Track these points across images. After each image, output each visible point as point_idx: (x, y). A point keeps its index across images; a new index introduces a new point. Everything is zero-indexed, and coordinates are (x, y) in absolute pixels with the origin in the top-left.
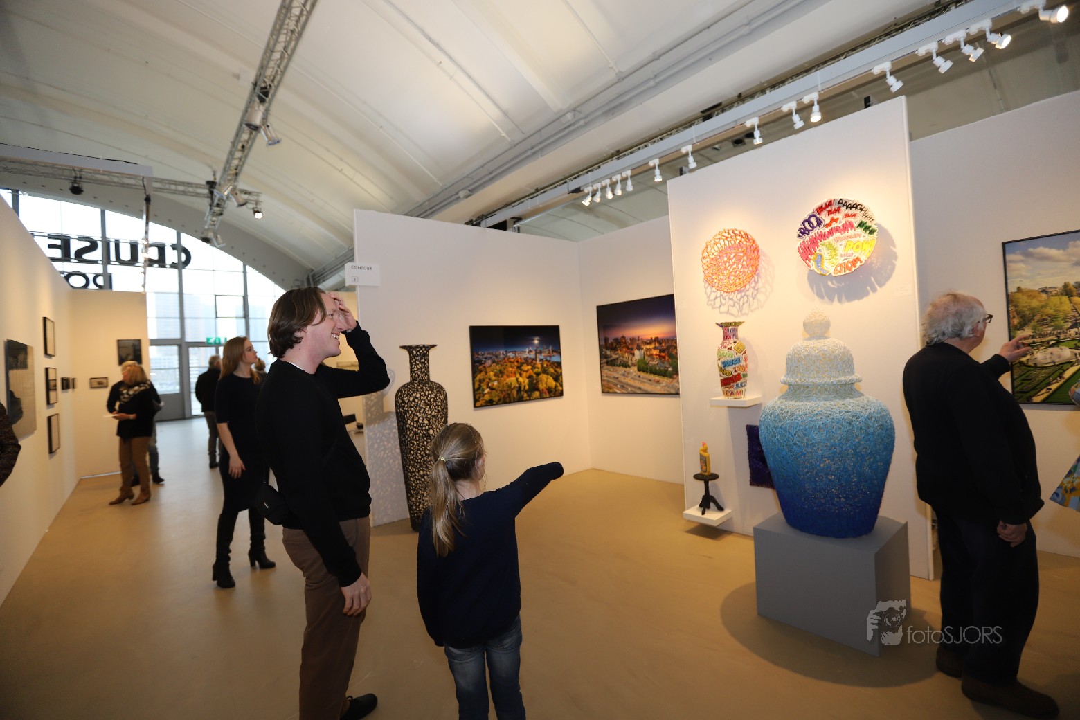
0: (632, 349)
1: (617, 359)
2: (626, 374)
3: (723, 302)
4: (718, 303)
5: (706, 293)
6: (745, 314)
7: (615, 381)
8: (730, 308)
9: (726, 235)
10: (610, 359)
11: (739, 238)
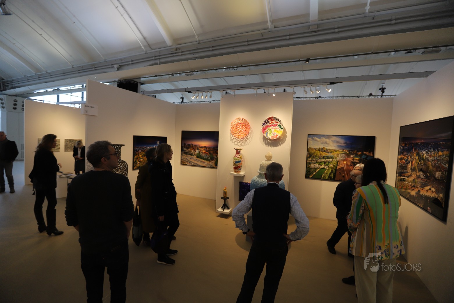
0: (195, 149)
1: (189, 152)
2: (191, 158)
3: (236, 141)
4: (234, 141)
5: (230, 137)
6: (243, 146)
7: (187, 160)
8: (238, 143)
9: (240, 119)
10: (185, 152)
11: (244, 121)
